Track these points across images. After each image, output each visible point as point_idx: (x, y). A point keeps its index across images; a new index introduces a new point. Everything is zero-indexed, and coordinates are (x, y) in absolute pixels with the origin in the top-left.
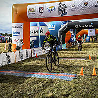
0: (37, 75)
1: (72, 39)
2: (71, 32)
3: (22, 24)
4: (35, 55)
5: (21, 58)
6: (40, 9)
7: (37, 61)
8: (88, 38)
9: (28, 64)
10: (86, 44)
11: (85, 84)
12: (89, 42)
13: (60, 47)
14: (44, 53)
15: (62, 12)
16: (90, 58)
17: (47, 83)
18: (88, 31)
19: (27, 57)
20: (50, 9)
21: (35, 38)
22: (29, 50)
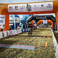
0: (13, 47)
1: (34, 25)
2: (34, 21)
3: (5, 16)
4: (12, 35)
5: (4, 36)
6: (16, 7)
7: (13, 38)
8: (43, 25)
9: (8, 39)
10: (42, 28)
11: (41, 51)
12: (44, 27)
13: (27, 30)
14: (17, 33)
15: (29, 9)
16: (44, 36)
17: (19, 51)
18: (44, 21)
19: (7, 35)
20: (22, 7)
21: (12, 24)
22: (8, 31)
